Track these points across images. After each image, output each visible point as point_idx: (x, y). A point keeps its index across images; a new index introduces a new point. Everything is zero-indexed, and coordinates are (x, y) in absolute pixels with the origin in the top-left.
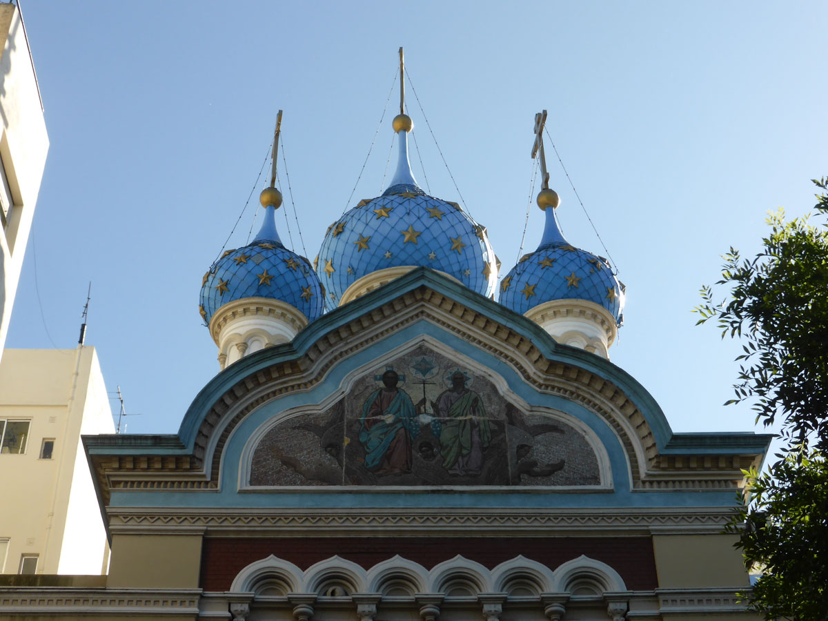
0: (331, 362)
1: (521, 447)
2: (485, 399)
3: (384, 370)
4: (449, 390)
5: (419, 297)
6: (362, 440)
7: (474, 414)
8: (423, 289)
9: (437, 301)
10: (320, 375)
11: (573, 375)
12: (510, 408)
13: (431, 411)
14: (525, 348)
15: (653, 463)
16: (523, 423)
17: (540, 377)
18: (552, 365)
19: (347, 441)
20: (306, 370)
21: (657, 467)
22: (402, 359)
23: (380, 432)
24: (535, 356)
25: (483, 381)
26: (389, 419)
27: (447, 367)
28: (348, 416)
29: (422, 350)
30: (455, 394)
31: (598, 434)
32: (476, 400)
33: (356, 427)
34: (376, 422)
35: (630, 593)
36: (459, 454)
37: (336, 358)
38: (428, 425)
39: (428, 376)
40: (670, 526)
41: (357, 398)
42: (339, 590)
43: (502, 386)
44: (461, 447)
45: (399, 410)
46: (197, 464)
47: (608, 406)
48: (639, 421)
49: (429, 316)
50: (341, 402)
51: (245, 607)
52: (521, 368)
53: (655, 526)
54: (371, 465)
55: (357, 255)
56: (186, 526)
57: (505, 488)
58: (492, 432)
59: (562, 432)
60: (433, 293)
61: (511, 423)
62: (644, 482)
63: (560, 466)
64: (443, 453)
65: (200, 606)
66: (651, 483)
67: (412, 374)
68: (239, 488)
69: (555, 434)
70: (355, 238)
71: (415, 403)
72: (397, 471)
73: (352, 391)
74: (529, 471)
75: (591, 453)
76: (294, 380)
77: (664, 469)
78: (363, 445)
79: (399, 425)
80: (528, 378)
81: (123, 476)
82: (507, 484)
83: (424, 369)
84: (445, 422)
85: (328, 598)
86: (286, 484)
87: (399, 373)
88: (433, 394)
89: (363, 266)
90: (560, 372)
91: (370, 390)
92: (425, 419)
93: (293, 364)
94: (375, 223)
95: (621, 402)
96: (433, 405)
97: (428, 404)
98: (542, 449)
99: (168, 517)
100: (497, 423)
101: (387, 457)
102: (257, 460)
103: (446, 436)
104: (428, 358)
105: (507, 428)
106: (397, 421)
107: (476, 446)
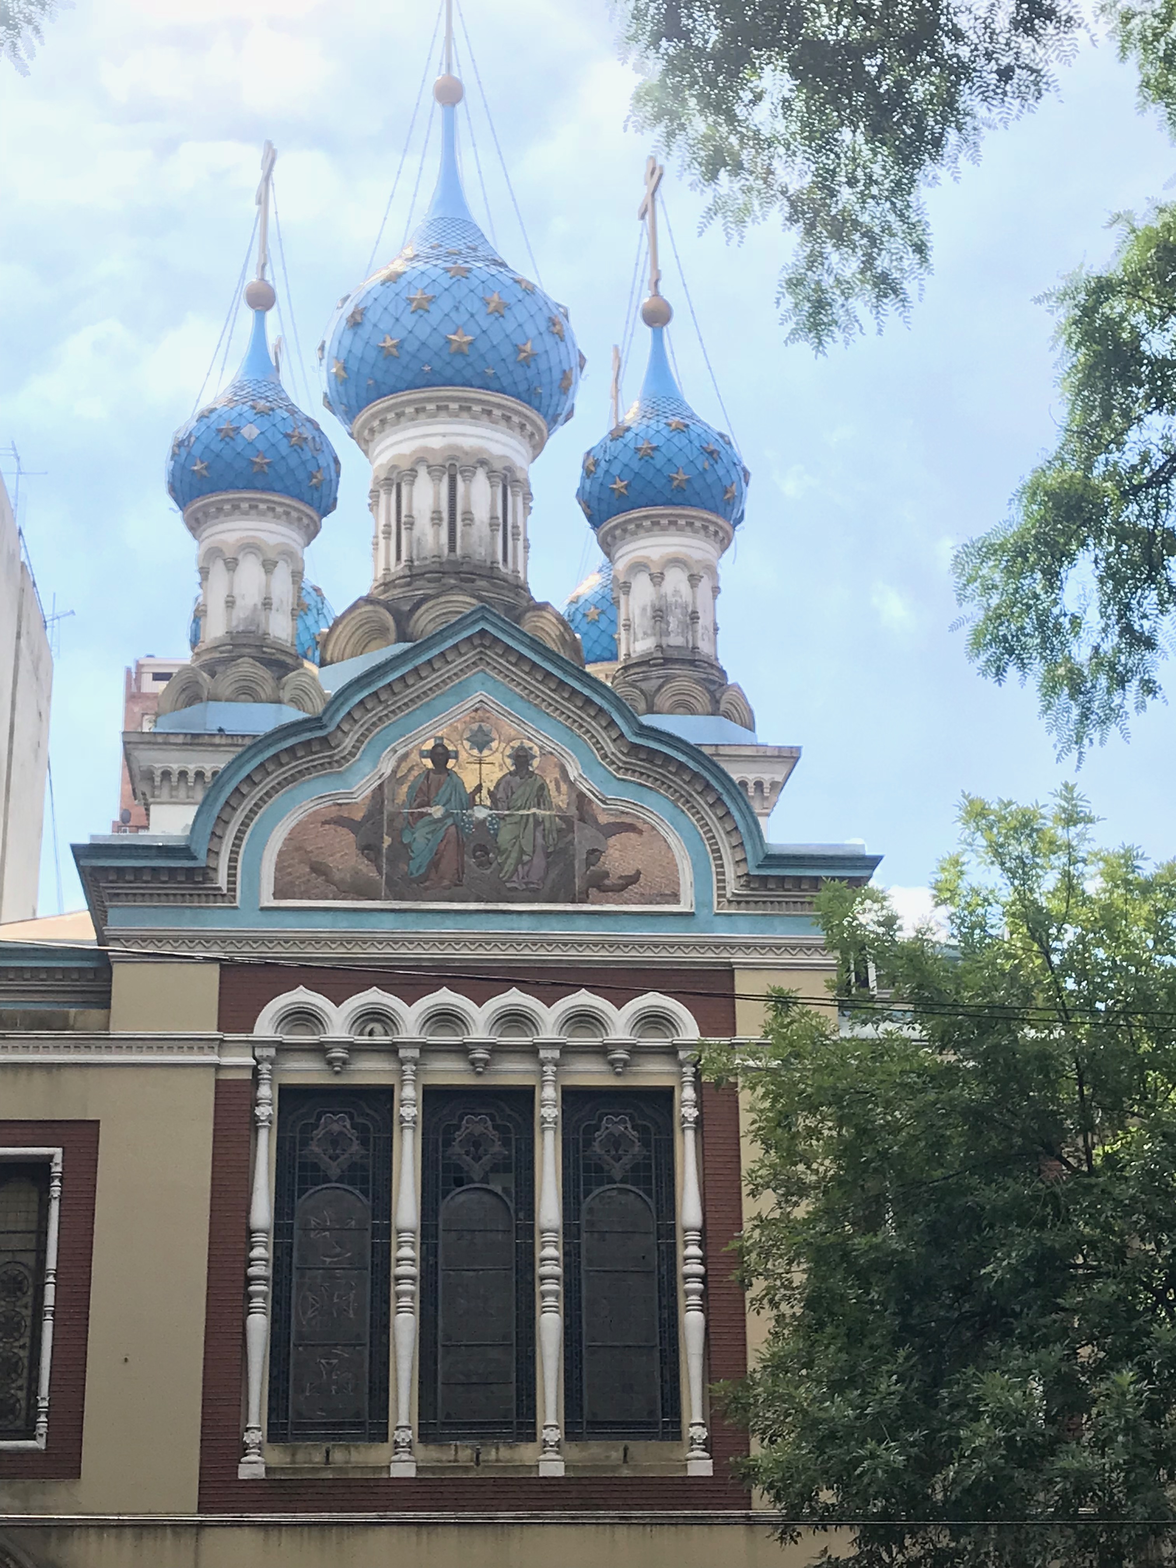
0: (367, 732)
2: (552, 786)
3: (431, 745)
4: (510, 773)
5: (477, 642)
6: (406, 840)
7: (539, 808)
9: (500, 649)
10: (355, 749)
11: (659, 761)
12: (582, 799)
13: (488, 803)
14: (604, 720)
15: (742, 881)
16: (595, 818)
17: (619, 759)
18: (635, 747)
19: (387, 841)
20: (338, 746)
21: (746, 886)
22: (454, 729)
23: (427, 829)
24: (615, 733)
25: (552, 760)
26: (437, 811)
27: (509, 740)
28: (388, 808)
29: (478, 715)
30: (517, 780)
31: (682, 835)
32: (543, 787)
33: (399, 823)
34: (422, 815)
35: (704, 1040)
36: (519, 861)
37: (374, 725)
38: (484, 821)
39: (486, 752)
40: (755, 958)
41: (401, 781)
42: (378, 1028)
43: (574, 769)
44: (522, 852)
45: (449, 801)
46: (211, 874)
47: (697, 800)
48: (731, 827)
49: (488, 664)
50: (381, 786)
51: (272, 1051)
52: (597, 743)
53: (739, 957)
54: (416, 875)
55: (382, 364)
56: (201, 951)
57: (570, 907)
58: (559, 831)
59: (640, 832)
60: (495, 640)
61: (582, 819)
62: (730, 902)
63: (634, 879)
64: (500, 859)
65: (220, 1054)
66: (738, 903)
68: (262, 904)
69: (632, 835)
71: (469, 791)
72: (446, 883)
73: (394, 772)
74: (599, 884)
75: (672, 862)
76: (325, 756)
77: (753, 889)
78: (408, 846)
79: (450, 821)
80: (604, 756)
81: (119, 889)
82: (573, 902)
84: (503, 818)
86: (317, 897)
87: (450, 748)
89: (390, 381)
90: (643, 756)
91: (416, 772)
92: (481, 813)
93: (325, 741)
95: (712, 799)
96: (492, 795)
97: (484, 792)
98: (617, 854)
99: (179, 940)
100: (565, 819)
101: (435, 864)
102: (281, 865)
103: (505, 836)
104: (486, 726)
105: (577, 825)
106: (447, 815)
107: (539, 850)
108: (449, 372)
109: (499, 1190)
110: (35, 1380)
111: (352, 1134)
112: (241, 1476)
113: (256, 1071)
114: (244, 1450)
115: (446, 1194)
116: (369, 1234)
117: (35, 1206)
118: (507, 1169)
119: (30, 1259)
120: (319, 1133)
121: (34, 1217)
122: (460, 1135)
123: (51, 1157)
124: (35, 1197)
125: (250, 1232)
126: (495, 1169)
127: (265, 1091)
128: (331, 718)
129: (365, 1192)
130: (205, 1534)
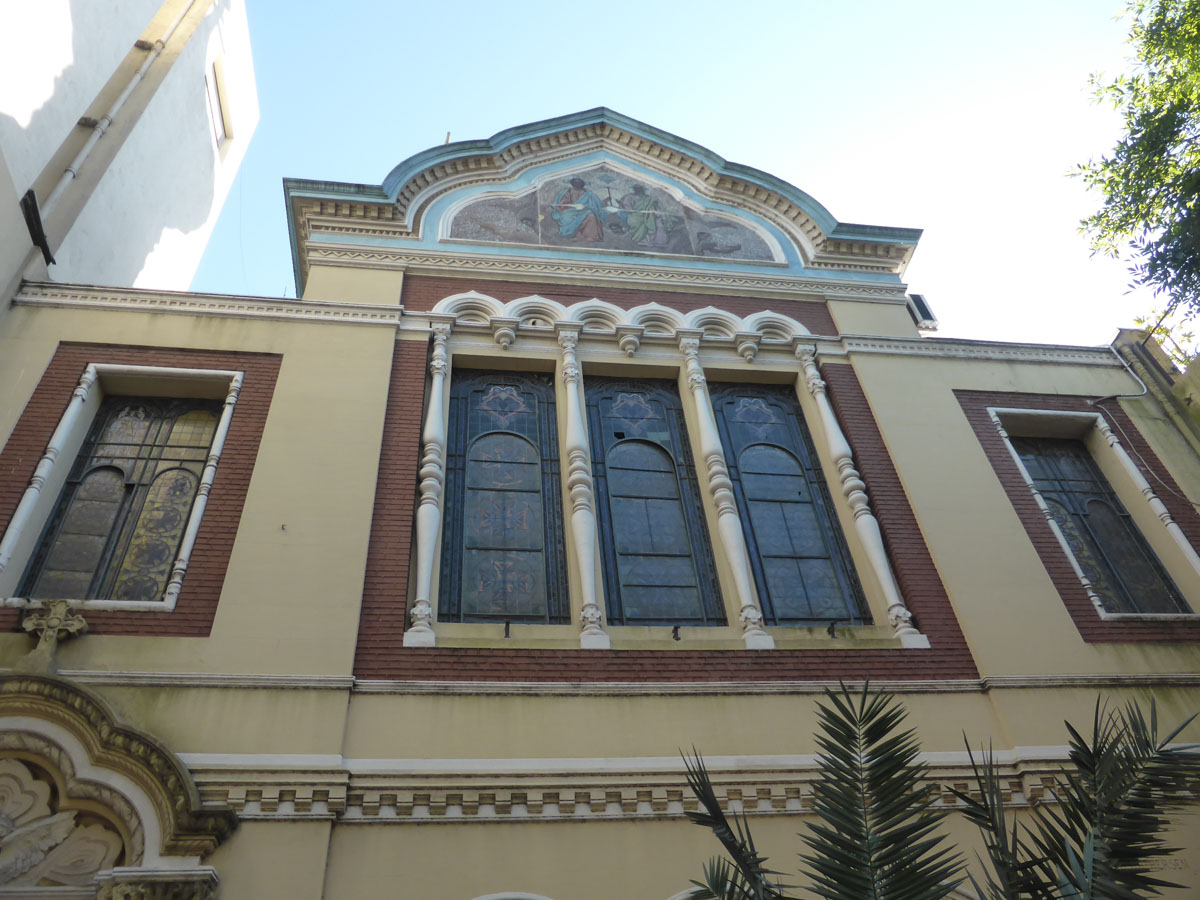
0: (522, 168)
3: (571, 178)
5: (599, 131)
6: (556, 216)
7: (655, 209)
9: (616, 136)
10: (513, 175)
11: (741, 188)
13: (617, 205)
14: (697, 169)
15: (821, 247)
16: (699, 219)
17: (711, 191)
18: (722, 179)
19: (541, 218)
20: (500, 167)
21: (825, 250)
22: (586, 173)
23: (570, 214)
24: (706, 175)
25: (662, 192)
26: (579, 207)
27: (627, 181)
28: (540, 202)
29: (604, 169)
30: (637, 197)
32: (656, 202)
34: (567, 207)
35: (815, 337)
36: (646, 233)
37: (526, 166)
38: (615, 214)
39: (611, 184)
40: (842, 293)
41: (548, 192)
42: (539, 321)
43: (678, 196)
44: (647, 229)
45: (588, 201)
46: (399, 215)
48: (803, 221)
49: (607, 148)
51: (447, 326)
52: (692, 185)
53: (828, 292)
54: (565, 234)
56: (388, 262)
57: (690, 257)
58: (674, 222)
60: (612, 130)
61: (689, 218)
62: (813, 263)
63: (738, 248)
64: (631, 231)
65: (401, 321)
66: (819, 264)
67: (597, 182)
68: (439, 238)
69: (729, 228)
71: (602, 199)
72: (590, 239)
73: (544, 187)
74: (711, 248)
75: (762, 242)
76: (489, 174)
77: (830, 252)
78: (557, 221)
80: (699, 191)
81: (324, 221)
83: (608, 180)
84: (630, 213)
85: (529, 326)
86: (484, 239)
90: (729, 185)
91: (560, 188)
92: (613, 209)
93: (489, 159)
96: (618, 202)
97: (613, 201)
99: (372, 254)
100: (676, 217)
101: (581, 229)
102: (457, 222)
103: (632, 220)
104: (610, 174)
105: (686, 221)
106: (587, 209)
107: (660, 229)
109: (658, 442)
111: (519, 400)
112: (406, 644)
113: (432, 341)
114: (408, 623)
115: (610, 443)
116: (539, 466)
117: (211, 431)
118: (662, 428)
119: (197, 466)
120: (488, 398)
121: (208, 437)
122: (616, 405)
123: (230, 379)
124: (212, 424)
125: (422, 445)
126: (652, 428)
127: (439, 351)
128: (496, 145)
129: (534, 439)
130: (359, 700)
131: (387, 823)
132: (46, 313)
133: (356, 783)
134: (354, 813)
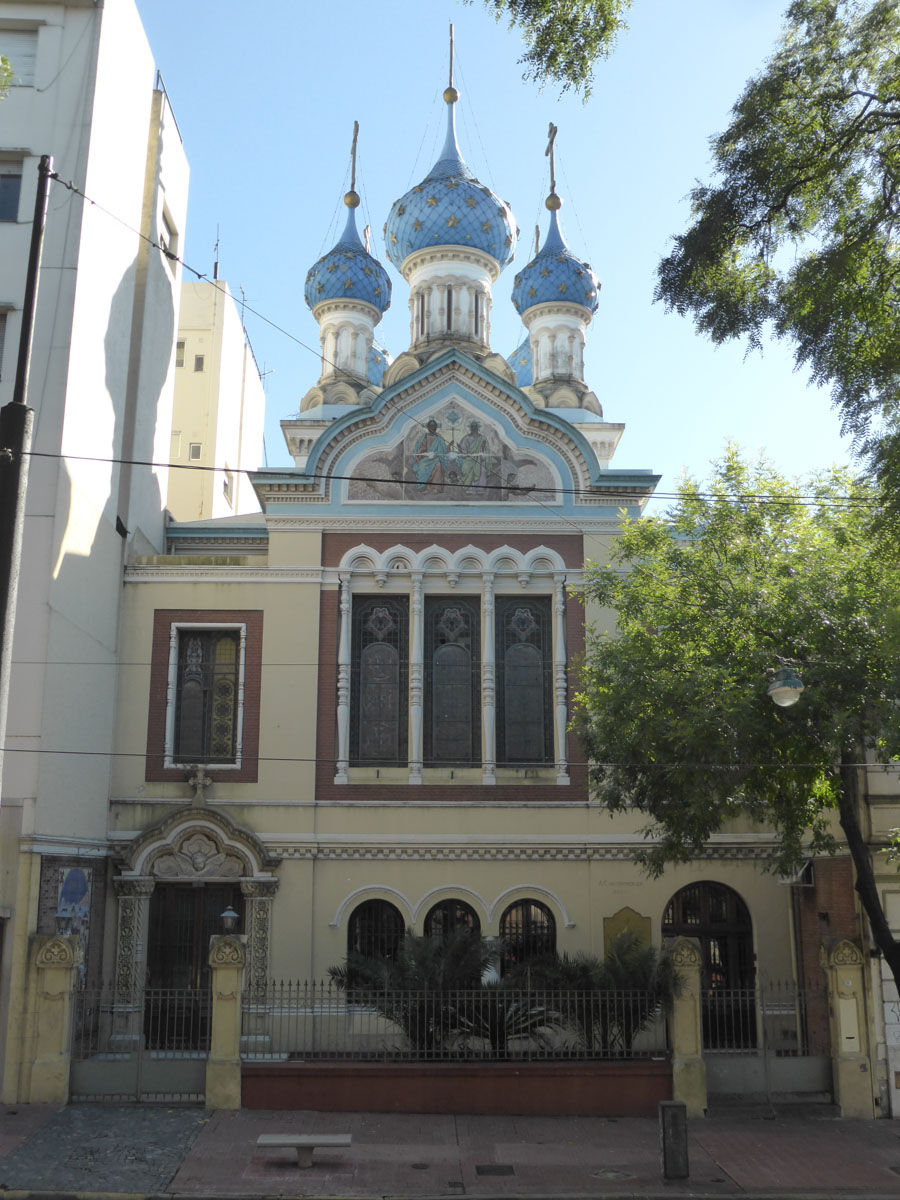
1: (510, 475)
2: (490, 441)
3: (428, 421)
4: (469, 435)
5: (451, 367)
6: (415, 470)
7: (483, 452)
8: (454, 362)
9: (463, 371)
10: (389, 423)
11: (545, 427)
12: (505, 448)
13: (457, 450)
14: (517, 407)
16: (512, 458)
17: (525, 427)
18: (532, 420)
19: (405, 470)
20: (380, 421)
21: (590, 491)
22: (440, 412)
23: (426, 464)
24: (523, 414)
25: (490, 428)
26: (431, 455)
28: (406, 453)
29: (453, 405)
30: (472, 438)
31: (556, 465)
32: (485, 442)
34: (423, 457)
35: (566, 570)
36: (473, 480)
37: (398, 412)
38: (454, 460)
39: (456, 424)
40: (594, 529)
41: (411, 440)
42: (401, 565)
43: (502, 433)
44: (474, 475)
45: (437, 450)
46: (317, 487)
47: (565, 448)
48: (582, 461)
49: (457, 379)
50: (402, 443)
51: (348, 576)
52: (513, 419)
53: (585, 529)
55: (414, 234)
56: (312, 526)
57: (499, 503)
58: (494, 464)
59: (535, 464)
60: (460, 366)
61: (506, 458)
62: (582, 500)
64: (463, 479)
65: (322, 578)
67: (445, 423)
68: (342, 503)
69: (532, 466)
70: (412, 220)
71: (447, 444)
72: (435, 491)
73: (409, 435)
74: (514, 492)
75: (552, 481)
76: (373, 427)
77: (594, 493)
78: (416, 473)
79: (437, 459)
80: (517, 426)
81: (273, 494)
82: (500, 500)
83: (453, 419)
84: (464, 458)
85: (395, 570)
86: (370, 499)
87: (438, 422)
88: (459, 437)
89: (418, 243)
90: (537, 425)
91: (420, 434)
92: (453, 455)
93: (372, 419)
94: (427, 210)
95: (572, 447)
96: (459, 446)
97: (455, 445)
98: (523, 476)
99: (301, 521)
100: (496, 458)
101: (430, 480)
102: (352, 483)
103: (466, 467)
104: (456, 411)
105: (503, 461)
106: (436, 457)
107: (483, 475)
108: (447, 237)
109: (463, 645)
110: (235, 736)
111: (390, 618)
112: (335, 783)
113: (340, 586)
114: (336, 771)
115: (437, 647)
116: (398, 667)
117: (234, 652)
118: (467, 635)
119: (232, 677)
120: (373, 617)
121: (234, 657)
122: (444, 618)
123: (240, 629)
124: (234, 647)
125: (338, 666)
126: (461, 635)
127: (345, 597)
128: (376, 408)
129: (396, 647)
130: (319, 810)
131: (332, 859)
132: (142, 586)
133: (321, 846)
134: (321, 856)
